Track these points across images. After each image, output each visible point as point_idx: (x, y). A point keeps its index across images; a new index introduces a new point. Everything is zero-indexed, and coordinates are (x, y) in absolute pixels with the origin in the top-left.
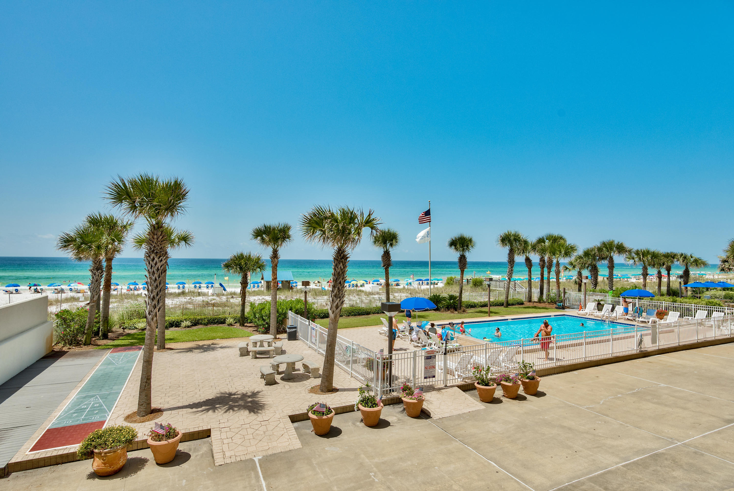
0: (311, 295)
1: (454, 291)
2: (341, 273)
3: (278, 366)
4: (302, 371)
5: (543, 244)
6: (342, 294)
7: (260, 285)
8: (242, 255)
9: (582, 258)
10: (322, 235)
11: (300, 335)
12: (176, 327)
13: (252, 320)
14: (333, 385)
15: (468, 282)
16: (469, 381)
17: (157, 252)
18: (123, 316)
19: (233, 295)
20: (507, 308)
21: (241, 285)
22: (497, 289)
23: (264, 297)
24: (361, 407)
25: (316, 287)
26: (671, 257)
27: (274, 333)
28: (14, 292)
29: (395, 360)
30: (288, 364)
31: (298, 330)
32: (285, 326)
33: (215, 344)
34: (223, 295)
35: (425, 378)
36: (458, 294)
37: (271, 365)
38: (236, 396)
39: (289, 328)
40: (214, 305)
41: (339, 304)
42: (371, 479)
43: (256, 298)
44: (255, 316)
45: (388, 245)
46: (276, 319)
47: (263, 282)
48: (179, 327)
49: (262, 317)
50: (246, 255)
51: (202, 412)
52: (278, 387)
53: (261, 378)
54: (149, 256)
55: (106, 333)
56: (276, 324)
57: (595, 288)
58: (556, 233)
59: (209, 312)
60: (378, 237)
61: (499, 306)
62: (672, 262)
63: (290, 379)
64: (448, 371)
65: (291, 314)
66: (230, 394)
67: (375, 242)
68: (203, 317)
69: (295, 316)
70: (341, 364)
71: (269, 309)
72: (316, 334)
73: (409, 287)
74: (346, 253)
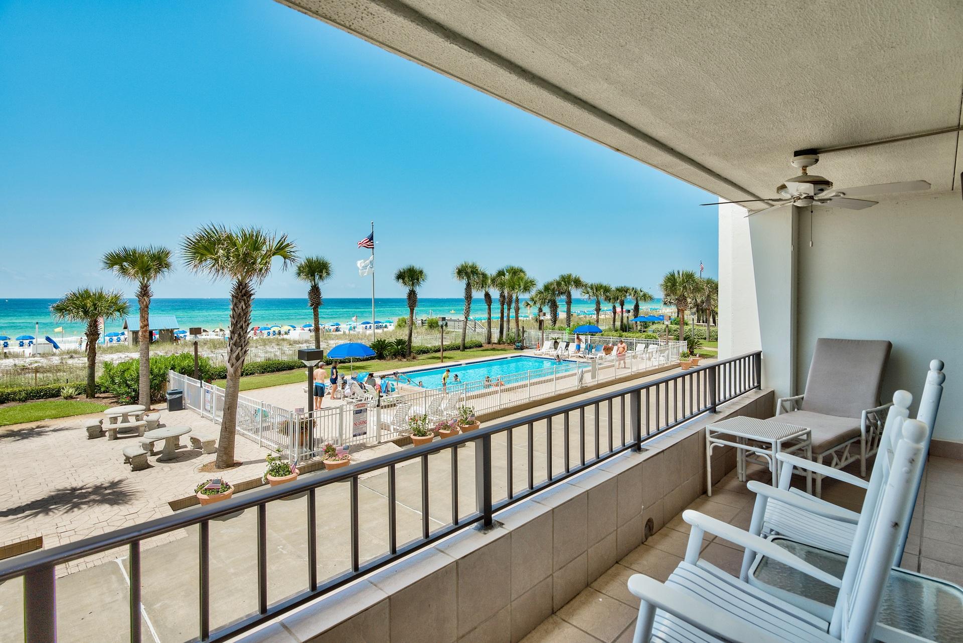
0: (207, 347)
1: (403, 335)
2: (242, 314)
3: (152, 444)
4: (190, 447)
5: (503, 277)
6: (244, 342)
7: (122, 337)
8: (87, 292)
9: (542, 293)
10: (213, 266)
11: (187, 402)
13: (107, 388)
14: (235, 459)
15: (422, 323)
16: (406, 435)
19: (72, 354)
20: (464, 352)
21: (87, 336)
22: (456, 330)
23: (127, 354)
24: (270, 477)
25: (217, 337)
26: (623, 291)
27: (146, 403)
29: (317, 418)
30: (168, 439)
31: (185, 395)
32: (165, 392)
33: (43, 427)
34: (54, 355)
35: (354, 436)
36: (406, 338)
37: (141, 444)
38: (83, 491)
39: (170, 394)
40: (37, 371)
41: (240, 354)
42: (279, 552)
43: (115, 356)
44: (113, 382)
45: (317, 278)
46: (149, 384)
47: (126, 333)
49: (125, 382)
50: (94, 291)
51: (25, 518)
52: (153, 471)
53: (125, 463)
56: (149, 391)
57: (555, 326)
58: (516, 265)
59: (29, 381)
60: (303, 267)
61: (455, 350)
62: (625, 296)
63: (171, 460)
64: (382, 426)
65: (172, 375)
66: (74, 490)
67: (299, 274)
68: (16, 389)
69: (180, 377)
70: (246, 432)
71: (137, 370)
72: (212, 398)
73: (352, 332)
74: (249, 289)
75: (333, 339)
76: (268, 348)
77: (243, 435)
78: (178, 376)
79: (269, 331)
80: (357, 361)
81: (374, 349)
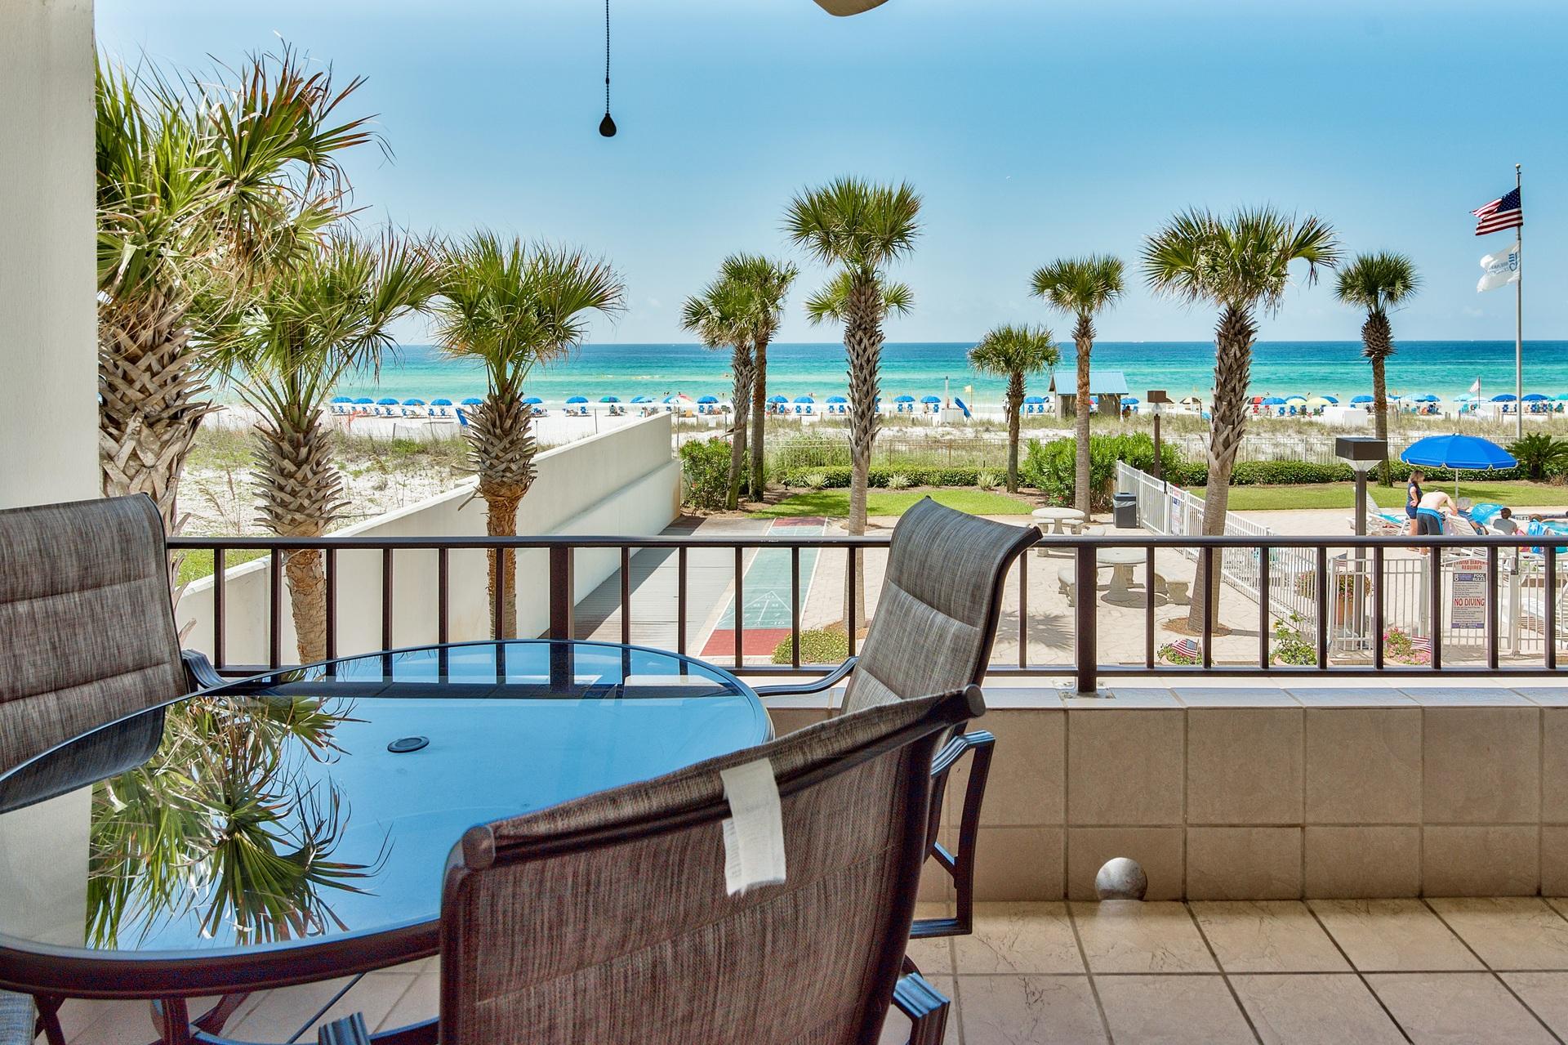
0: (1174, 429)
2: (1235, 367)
6: (1238, 416)
7: (1046, 406)
8: (1008, 332)
10: (1190, 282)
11: (1142, 515)
12: (878, 486)
13: (1034, 480)
14: (1219, 620)
17: (865, 328)
18: (782, 460)
19: (988, 426)
21: (1009, 400)
23: (1056, 431)
25: (1188, 412)
27: (1085, 509)
28: (580, 413)
30: (1116, 569)
31: (1141, 503)
32: (1110, 495)
34: (966, 425)
35: (1455, 627)
39: (1118, 499)
40: (950, 445)
41: (1231, 437)
43: (1041, 432)
44: (1041, 470)
45: (1382, 297)
46: (1088, 479)
47: (1052, 399)
48: (884, 487)
49: (1056, 472)
50: (1017, 331)
53: (1061, 592)
54: (853, 336)
55: (760, 489)
56: (1088, 489)
59: (942, 460)
60: (1351, 277)
63: (1121, 602)
64: (1525, 622)
65: (1121, 469)
67: (1343, 291)
68: (930, 469)
69: (1133, 472)
70: (1239, 582)
71: (1073, 455)
72: (1182, 511)
73: (1465, 417)
74: (1248, 322)
75: (1418, 429)
76: (1280, 438)
77: (1233, 586)
78: (1129, 470)
79: (1283, 405)
80: (1475, 479)
81: (1518, 454)
